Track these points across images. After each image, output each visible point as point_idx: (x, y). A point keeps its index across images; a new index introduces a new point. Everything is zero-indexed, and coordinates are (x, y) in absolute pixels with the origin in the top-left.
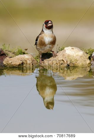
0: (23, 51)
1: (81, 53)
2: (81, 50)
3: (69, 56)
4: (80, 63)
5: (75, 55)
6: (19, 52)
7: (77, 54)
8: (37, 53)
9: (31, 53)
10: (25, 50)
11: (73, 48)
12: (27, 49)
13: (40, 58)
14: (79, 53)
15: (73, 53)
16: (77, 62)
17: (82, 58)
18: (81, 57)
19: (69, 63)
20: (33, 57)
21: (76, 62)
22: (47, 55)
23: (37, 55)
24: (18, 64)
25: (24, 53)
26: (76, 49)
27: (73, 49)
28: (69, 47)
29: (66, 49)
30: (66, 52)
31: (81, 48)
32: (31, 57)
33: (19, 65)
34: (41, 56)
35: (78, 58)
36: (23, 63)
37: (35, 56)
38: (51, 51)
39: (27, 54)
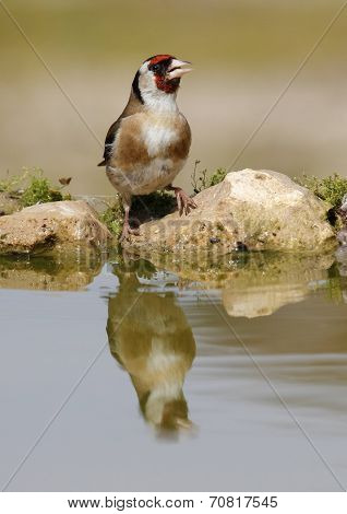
0: (54, 186)
1: (294, 196)
2: (297, 182)
3: (244, 207)
4: (289, 239)
5: (269, 205)
6: (35, 192)
7: (277, 199)
8: (112, 196)
9: (86, 197)
10: (62, 181)
11: (260, 173)
12: (69, 181)
13: (123, 218)
14: (289, 196)
15: (263, 194)
16: (278, 234)
17: (301, 217)
18: (295, 210)
19: (242, 237)
20: (95, 213)
21: (275, 235)
22: (151, 205)
23: (112, 206)
24: (32, 240)
25: (57, 197)
26: (274, 180)
27: (259, 177)
28: (244, 171)
29: (231, 177)
30: (233, 190)
31: (296, 175)
32: (84, 213)
33: (37, 245)
34: (127, 209)
35: (281, 215)
36: (51, 240)
37: (102, 210)
38: (170, 187)
39: (69, 198)
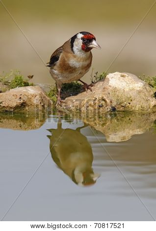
0: (25, 79)
1: (139, 85)
2: (140, 78)
3: (115, 90)
4: (136, 106)
5: (127, 89)
6: (16, 82)
7: (131, 86)
9: (40, 85)
10: (29, 77)
11: (123, 74)
12: (32, 76)
13: (58, 95)
14: (136, 85)
15: (124, 84)
16: (131, 103)
17: (142, 95)
18: (139, 92)
19: (114, 104)
20: (45, 92)
21: (129, 103)
22: (71, 89)
23: (52, 89)
24: (14, 104)
25: (26, 84)
26: (129, 77)
27: (123, 76)
28: (115, 73)
29: (109, 76)
30: (110, 82)
32: (39, 92)
33: (17, 107)
34: (59, 90)
35: (132, 94)
36: (23, 105)
37: (48, 91)
39: (32, 85)
